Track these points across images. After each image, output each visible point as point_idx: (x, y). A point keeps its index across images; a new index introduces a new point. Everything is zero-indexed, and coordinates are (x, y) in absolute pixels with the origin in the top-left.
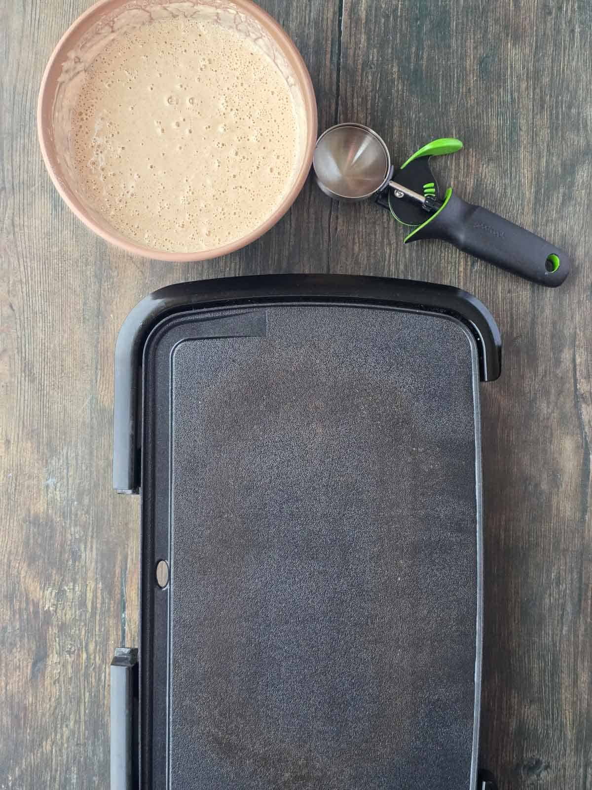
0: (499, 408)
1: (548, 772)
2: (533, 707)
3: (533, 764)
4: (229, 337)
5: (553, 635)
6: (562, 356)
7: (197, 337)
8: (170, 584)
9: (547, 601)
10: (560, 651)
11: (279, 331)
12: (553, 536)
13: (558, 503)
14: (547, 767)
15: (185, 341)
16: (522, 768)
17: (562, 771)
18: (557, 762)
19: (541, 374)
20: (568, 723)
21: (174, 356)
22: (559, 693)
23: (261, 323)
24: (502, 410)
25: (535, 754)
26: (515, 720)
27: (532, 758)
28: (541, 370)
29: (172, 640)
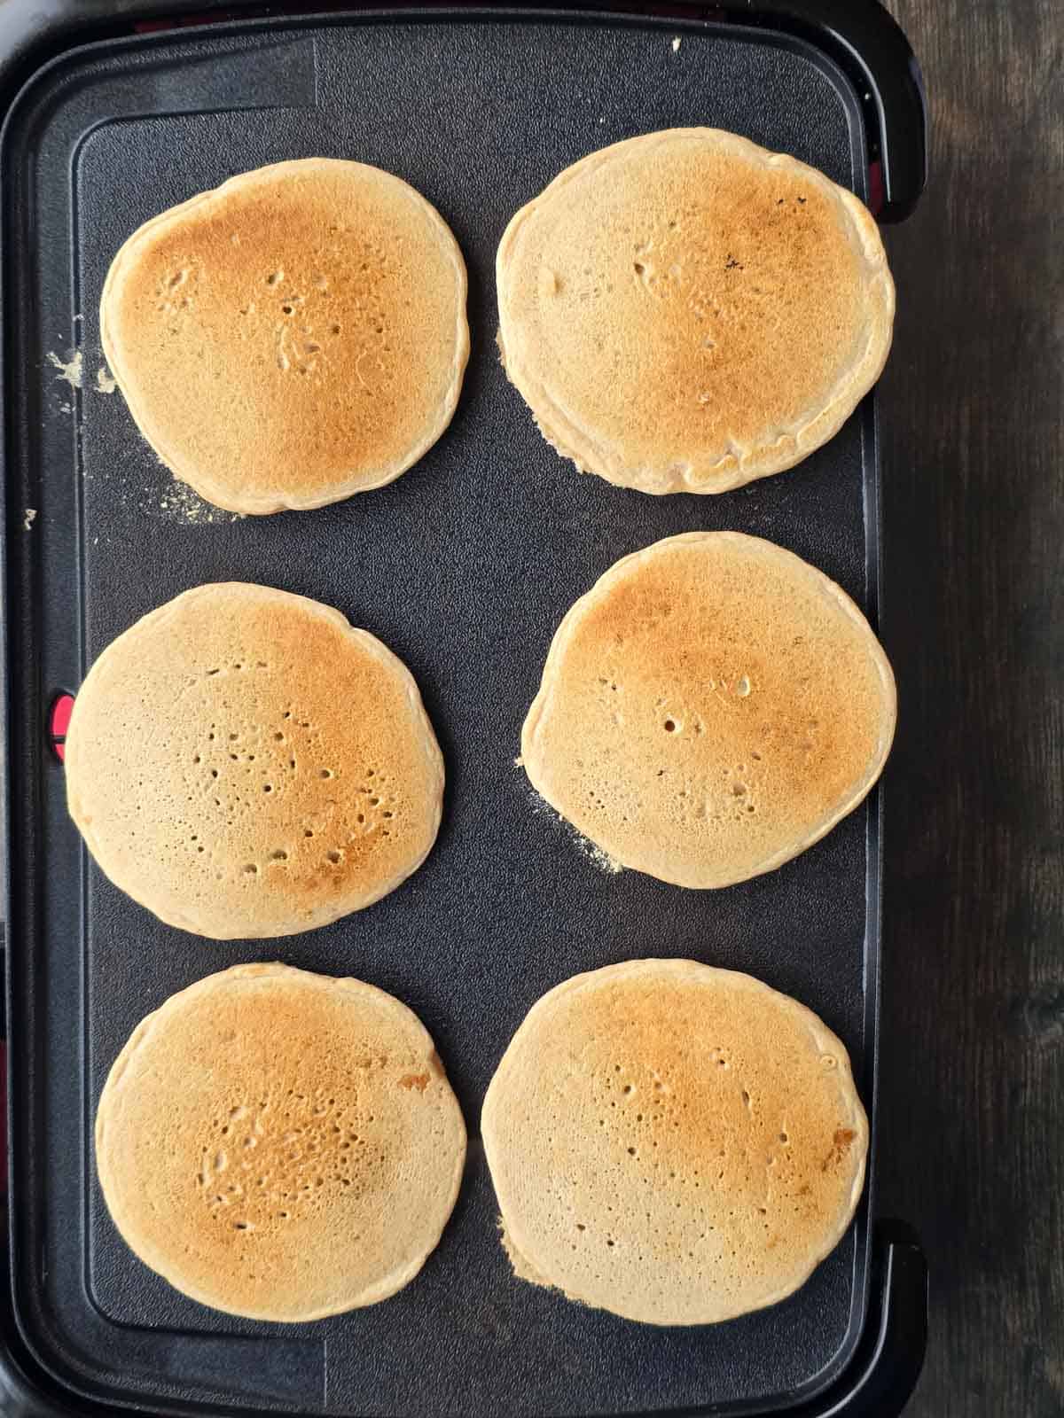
0: (949, 146)
2: (1049, 862)
3: (1051, 997)
4: (221, 111)
7: (138, 113)
11: (349, 93)
15: (107, 123)
16: (1025, 1008)
19: (1049, 61)
21: (80, 161)
23: (299, 71)
24: (956, 151)
25: (1055, 973)
26: (1005, 896)
27: (1050, 984)
28: (1047, 48)
29: (90, 892)
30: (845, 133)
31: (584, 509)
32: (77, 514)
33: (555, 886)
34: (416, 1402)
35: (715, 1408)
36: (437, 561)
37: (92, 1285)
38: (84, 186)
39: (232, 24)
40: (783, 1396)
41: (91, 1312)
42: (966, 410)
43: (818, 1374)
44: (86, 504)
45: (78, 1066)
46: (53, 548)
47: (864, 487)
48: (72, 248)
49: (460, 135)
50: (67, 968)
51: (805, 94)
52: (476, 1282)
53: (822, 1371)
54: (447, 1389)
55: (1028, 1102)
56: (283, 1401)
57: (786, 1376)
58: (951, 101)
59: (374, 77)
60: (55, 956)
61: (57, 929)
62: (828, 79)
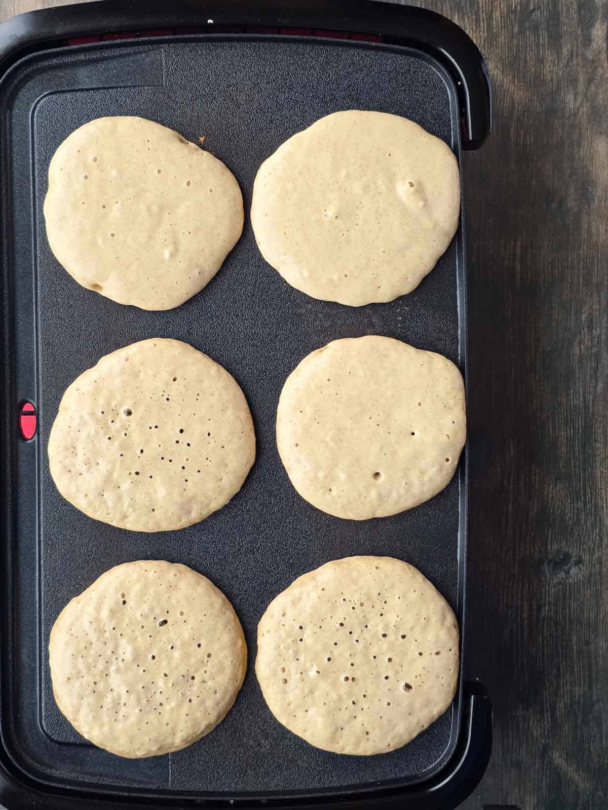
0: (513, 102)
1: (579, 569)
2: (559, 486)
3: (560, 558)
4: (112, 88)
5: (584, 393)
6: (593, 33)
8: (39, 434)
9: (577, 350)
10: (593, 414)
11: (181, 79)
12: (583, 266)
13: (589, 223)
14: (579, 562)
15: (50, 94)
16: (545, 564)
17: (598, 566)
18: (592, 554)
19: (566, 58)
20: (605, 505)
21: (36, 115)
22: (592, 468)
23: (155, 67)
24: (517, 105)
25: (562, 546)
26: (535, 504)
27: (559, 551)
28: (565, 51)
29: (42, 509)
30: (448, 102)
31: (309, 303)
32: (34, 305)
33: (293, 505)
34: (219, 782)
35: (379, 783)
36: (230, 331)
37: (43, 722)
38: (38, 128)
39: (118, 41)
40: (415, 777)
41: (43, 736)
42: (519, 243)
43: (434, 764)
44: (39, 300)
45: (35, 603)
46: (22, 323)
47: (458, 291)
48: (31, 161)
49: (241, 102)
50: (29, 550)
51: (426, 81)
52: (251, 717)
53: (436, 763)
54: (235, 775)
55: (546, 613)
56: (147, 783)
57: (417, 766)
58: (514, 78)
59: (195, 70)
60: (23, 543)
61: (24, 529)
62: (439, 74)
